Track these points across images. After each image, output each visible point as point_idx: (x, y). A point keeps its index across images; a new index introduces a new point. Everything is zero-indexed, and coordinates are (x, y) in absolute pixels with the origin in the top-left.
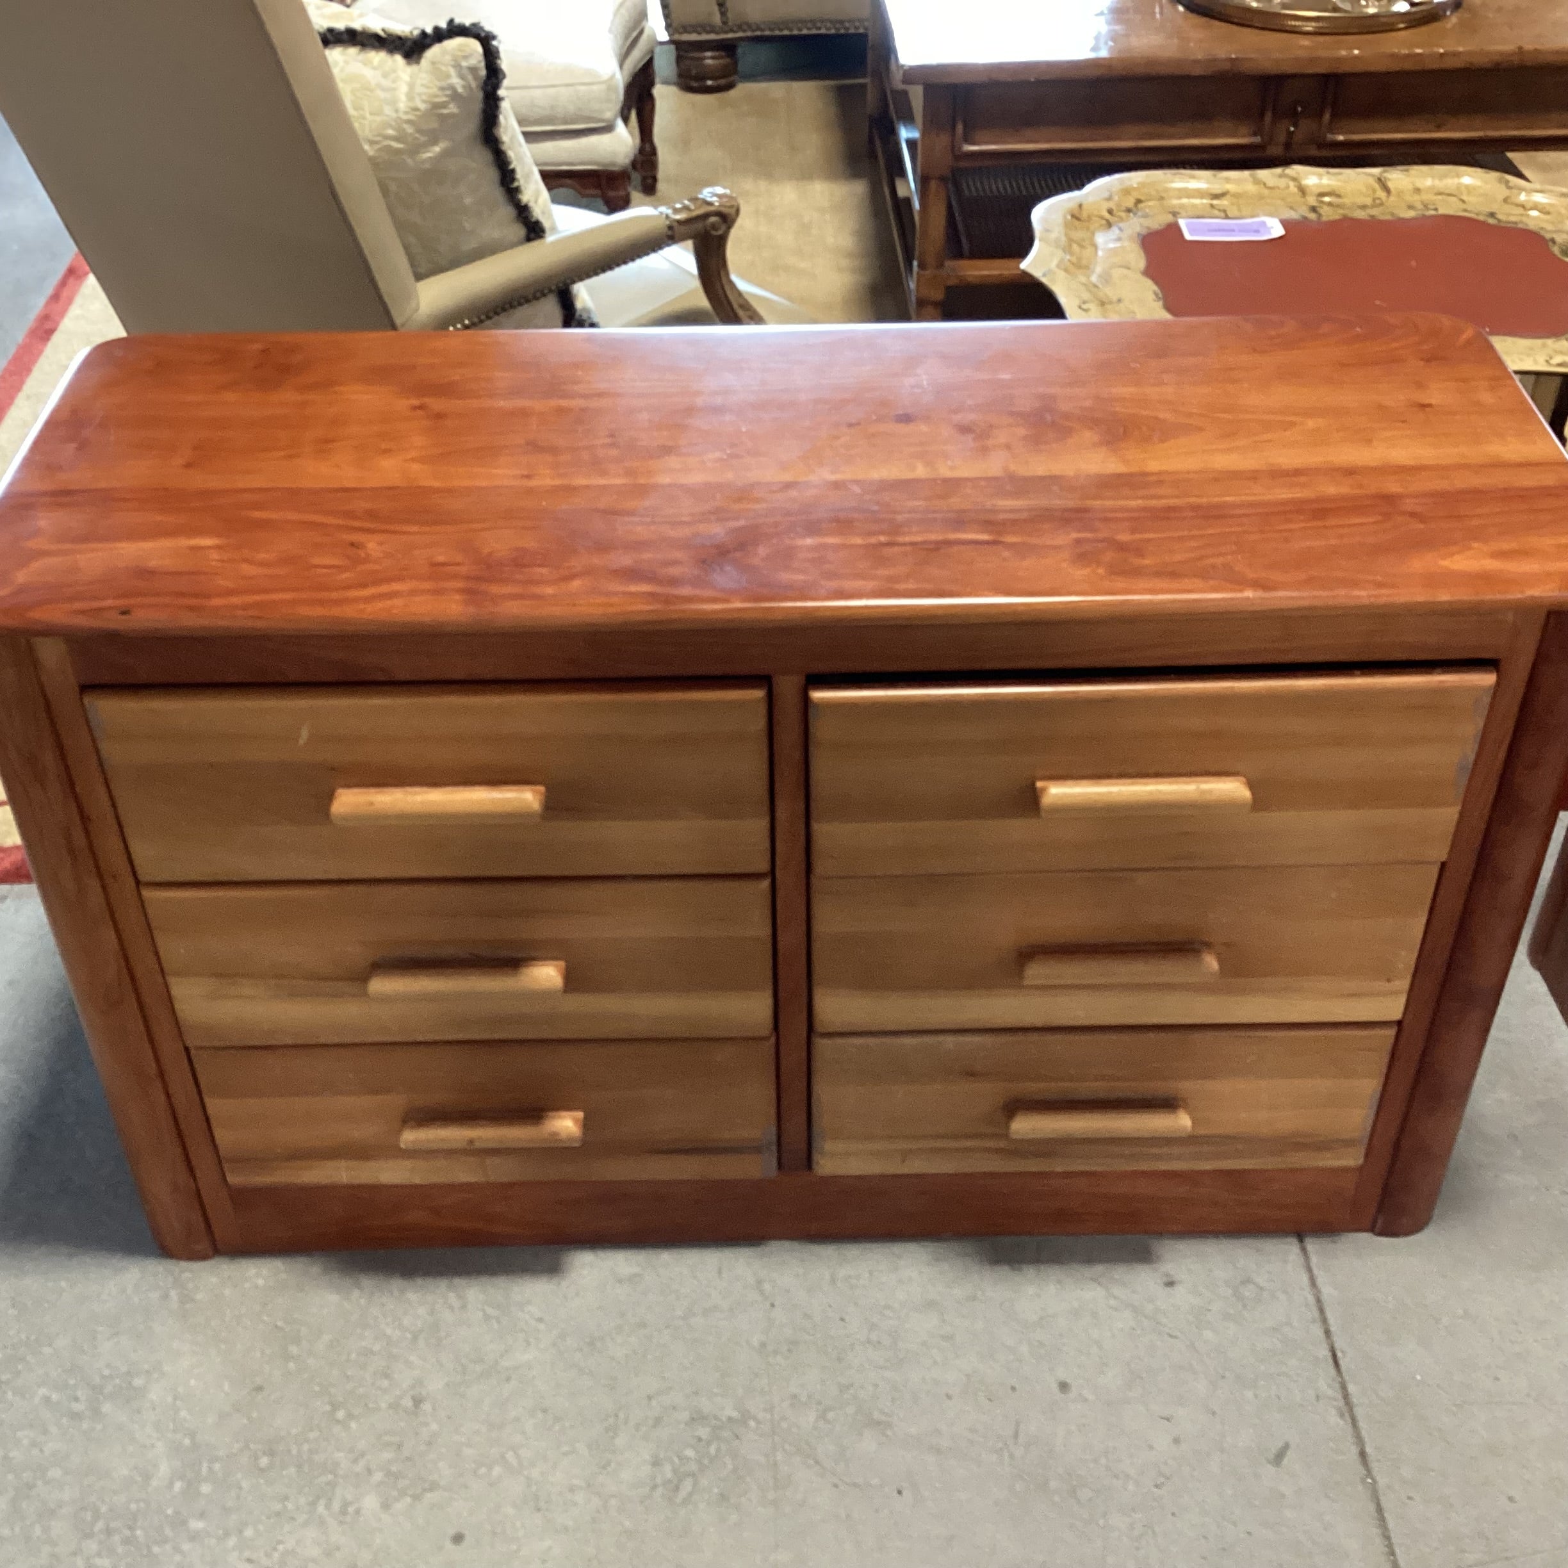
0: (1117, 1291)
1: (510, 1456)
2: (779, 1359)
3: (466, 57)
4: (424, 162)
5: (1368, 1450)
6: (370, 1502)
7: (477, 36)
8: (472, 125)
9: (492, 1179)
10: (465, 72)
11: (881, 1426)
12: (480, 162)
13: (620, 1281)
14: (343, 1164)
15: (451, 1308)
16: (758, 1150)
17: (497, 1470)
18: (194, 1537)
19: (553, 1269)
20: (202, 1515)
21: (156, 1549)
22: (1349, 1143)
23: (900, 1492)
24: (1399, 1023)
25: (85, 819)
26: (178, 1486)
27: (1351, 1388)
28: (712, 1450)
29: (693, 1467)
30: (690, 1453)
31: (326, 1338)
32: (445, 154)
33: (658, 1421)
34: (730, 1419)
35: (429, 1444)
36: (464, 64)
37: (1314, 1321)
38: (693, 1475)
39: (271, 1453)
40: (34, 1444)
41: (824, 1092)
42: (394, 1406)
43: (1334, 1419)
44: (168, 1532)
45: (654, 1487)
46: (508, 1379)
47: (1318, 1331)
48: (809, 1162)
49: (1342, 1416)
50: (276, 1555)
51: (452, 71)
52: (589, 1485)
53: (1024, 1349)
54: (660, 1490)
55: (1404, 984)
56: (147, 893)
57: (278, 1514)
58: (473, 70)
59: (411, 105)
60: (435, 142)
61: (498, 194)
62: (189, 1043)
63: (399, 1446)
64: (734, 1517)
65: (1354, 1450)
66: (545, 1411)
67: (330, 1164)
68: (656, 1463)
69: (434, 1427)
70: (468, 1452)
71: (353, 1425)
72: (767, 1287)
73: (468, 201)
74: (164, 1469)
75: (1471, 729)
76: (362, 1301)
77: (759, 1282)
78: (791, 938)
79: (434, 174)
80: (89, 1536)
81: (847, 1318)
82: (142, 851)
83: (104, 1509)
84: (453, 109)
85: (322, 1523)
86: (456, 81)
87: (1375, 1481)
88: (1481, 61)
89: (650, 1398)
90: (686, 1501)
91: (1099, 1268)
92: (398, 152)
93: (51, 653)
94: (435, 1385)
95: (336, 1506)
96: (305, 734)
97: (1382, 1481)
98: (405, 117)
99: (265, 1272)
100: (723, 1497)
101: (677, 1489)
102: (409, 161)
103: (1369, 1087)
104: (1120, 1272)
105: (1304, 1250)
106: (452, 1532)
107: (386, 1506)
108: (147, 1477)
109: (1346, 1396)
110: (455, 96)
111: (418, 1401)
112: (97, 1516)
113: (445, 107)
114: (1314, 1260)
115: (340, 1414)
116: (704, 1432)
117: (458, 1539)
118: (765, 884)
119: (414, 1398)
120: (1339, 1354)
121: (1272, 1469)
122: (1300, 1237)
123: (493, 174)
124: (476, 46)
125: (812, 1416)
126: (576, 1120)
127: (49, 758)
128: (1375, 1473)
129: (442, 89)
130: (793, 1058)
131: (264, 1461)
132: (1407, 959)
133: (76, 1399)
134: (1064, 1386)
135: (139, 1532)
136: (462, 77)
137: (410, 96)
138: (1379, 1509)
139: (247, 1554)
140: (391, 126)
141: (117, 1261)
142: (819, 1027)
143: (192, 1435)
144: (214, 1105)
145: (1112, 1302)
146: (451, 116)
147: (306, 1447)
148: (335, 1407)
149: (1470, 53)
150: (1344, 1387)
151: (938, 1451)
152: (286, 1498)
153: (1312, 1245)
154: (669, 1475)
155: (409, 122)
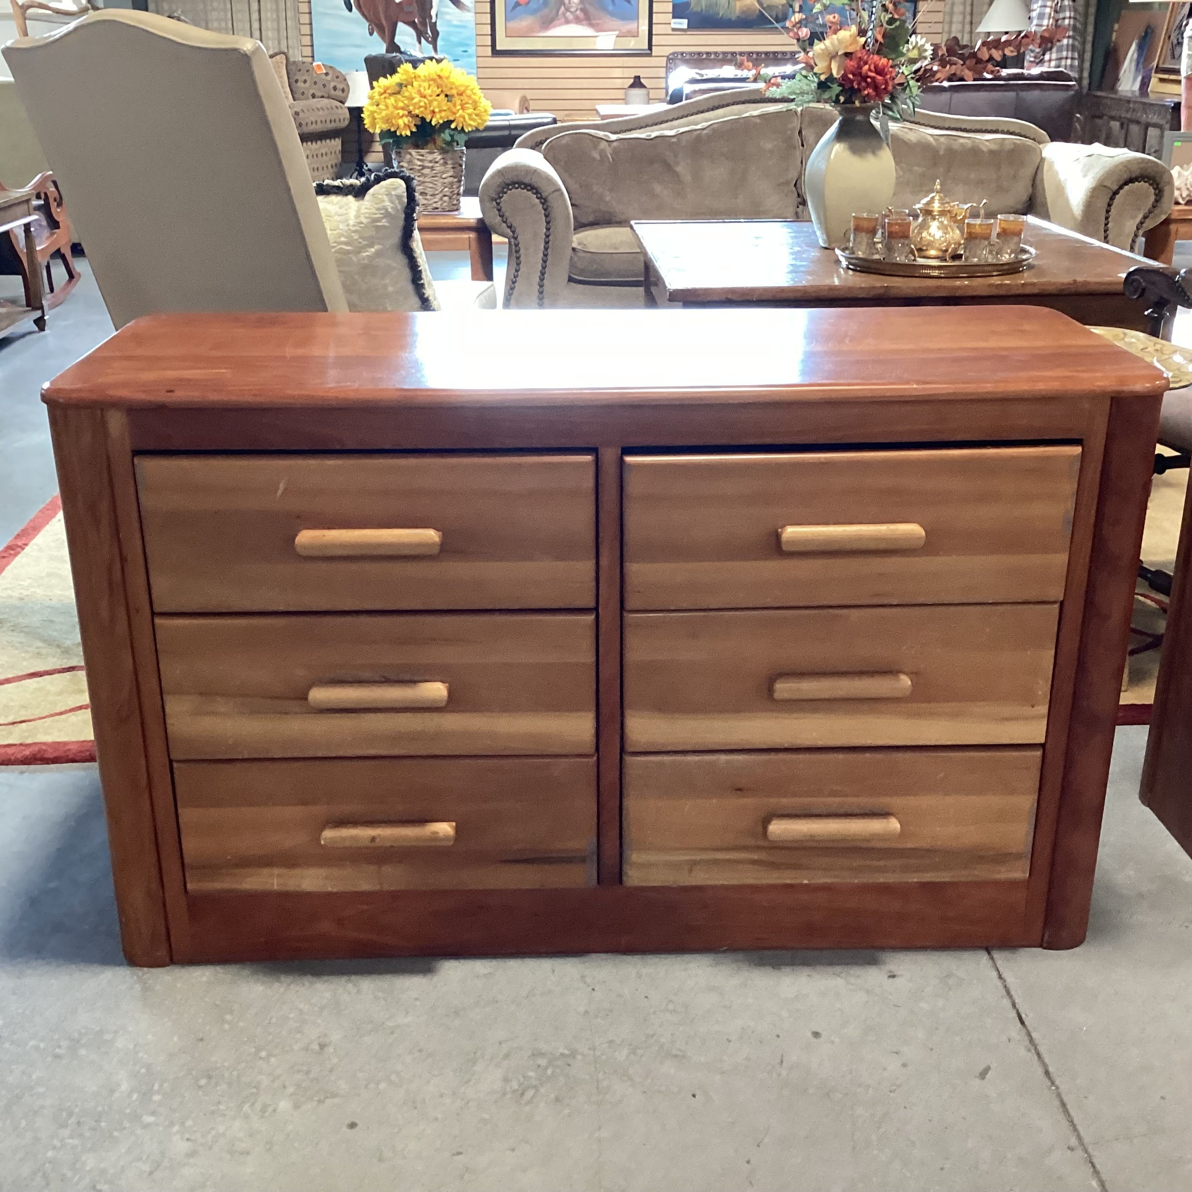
0: (853, 980)
1: (393, 1077)
2: (599, 1020)
3: (395, 189)
4: (364, 259)
5: (1051, 1069)
6: (284, 1105)
7: (402, 178)
8: (396, 237)
9: (386, 887)
10: (394, 198)
11: (680, 1058)
12: (399, 262)
13: (477, 977)
14: (276, 871)
15: (349, 993)
16: (583, 860)
17: (383, 1086)
18: (146, 1126)
19: (428, 970)
20: (153, 1113)
21: (116, 1134)
22: (1019, 856)
23: (694, 1096)
24: (1043, 746)
25: (123, 559)
26: (135, 1096)
27: (1034, 1035)
28: (549, 1072)
29: (534, 1082)
30: (531, 1074)
31: (253, 1010)
32: (378, 254)
33: (507, 1056)
34: (562, 1055)
35: (331, 1071)
36: (393, 193)
37: (1002, 997)
38: (535, 1087)
39: (210, 1077)
40: (23, 1073)
41: (630, 803)
42: (306, 1049)
43: (1023, 1052)
44: (127, 1124)
45: (504, 1094)
46: (392, 1033)
47: (1007, 1003)
48: (621, 881)
49: (1029, 1050)
50: (210, 1137)
51: (385, 198)
52: (454, 1094)
53: (785, 1014)
54: (509, 1096)
55: (1043, 709)
56: (158, 621)
57: (213, 1113)
58: (399, 197)
59: (358, 220)
60: (371, 245)
61: (410, 287)
62: (172, 757)
63: (308, 1072)
64: (566, 1111)
65: (1040, 1071)
66: (420, 1051)
67: (266, 871)
68: (506, 1080)
69: (335, 1060)
70: (360, 1075)
71: (273, 1060)
72: (589, 980)
73: (390, 289)
74: (124, 1087)
75: (1069, 487)
76: (282, 990)
77: (583, 977)
78: (609, 669)
79: (368, 269)
80: (64, 1126)
81: (649, 997)
82: (160, 584)
83: (77, 1110)
84: (384, 222)
85: (247, 1117)
86: (387, 204)
87: (1057, 1088)
88: (1051, 289)
89: (500, 1043)
90: (530, 1102)
91: (838, 969)
92: (348, 252)
93: (116, 423)
94: (335, 1037)
95: (258, 1106)
96: (282, 486)
97: (1063, 1088)
98: (354, 229)
99: (207, 973)
100: (557, 1100)
101: (522, 1094)
102: (354, 258)
103: (1027, 802)
104: (856, 971)
105: (992, 958)
106: (348, 1121)
107: (297, 1107)
108: (112, 1091)
109: (1031, 1040)
110: (387, 215)
111: (322, 1046)
112: (70, 1114)
113: (379, 221)
114: (999, 963)
115: (263, 1054)
116: (543, 1062)
117: (353, 1125)
118: (591, 618)
119: (320, 1045)
120: (1023, 1016)
121: (978, 1081)
122: (988, 950)
123: (407, 274)
124: (402, 183)
125: (625, 1052)
126: (451, 826)
127: (104, 507)
128: (1057, 1083)
129: (378, 209)
130: (610, 776)
131: (203, 1082)
132: (1043, 688)
133: (59, 1047)
134: (816, 1035)
135: (103, 1124)
136: (392, 202)
137: (357, 216)
138: (1063, 1105)
139: (187, 1136)
140: (343, 235)
141: (97, 968)
142: (629, 748)
143: (148, 1067)
144: (187, 815)
145: (851, 987)
146: (383, 227)
147: (235, 1073)
148: (259, 1049)
149: (1043, 284)
150: (1029, 1034)
151: (722, 1072)
152: (219, 1103)
153: (996, 955)
154: (516, 1087)
155: (355, 231)
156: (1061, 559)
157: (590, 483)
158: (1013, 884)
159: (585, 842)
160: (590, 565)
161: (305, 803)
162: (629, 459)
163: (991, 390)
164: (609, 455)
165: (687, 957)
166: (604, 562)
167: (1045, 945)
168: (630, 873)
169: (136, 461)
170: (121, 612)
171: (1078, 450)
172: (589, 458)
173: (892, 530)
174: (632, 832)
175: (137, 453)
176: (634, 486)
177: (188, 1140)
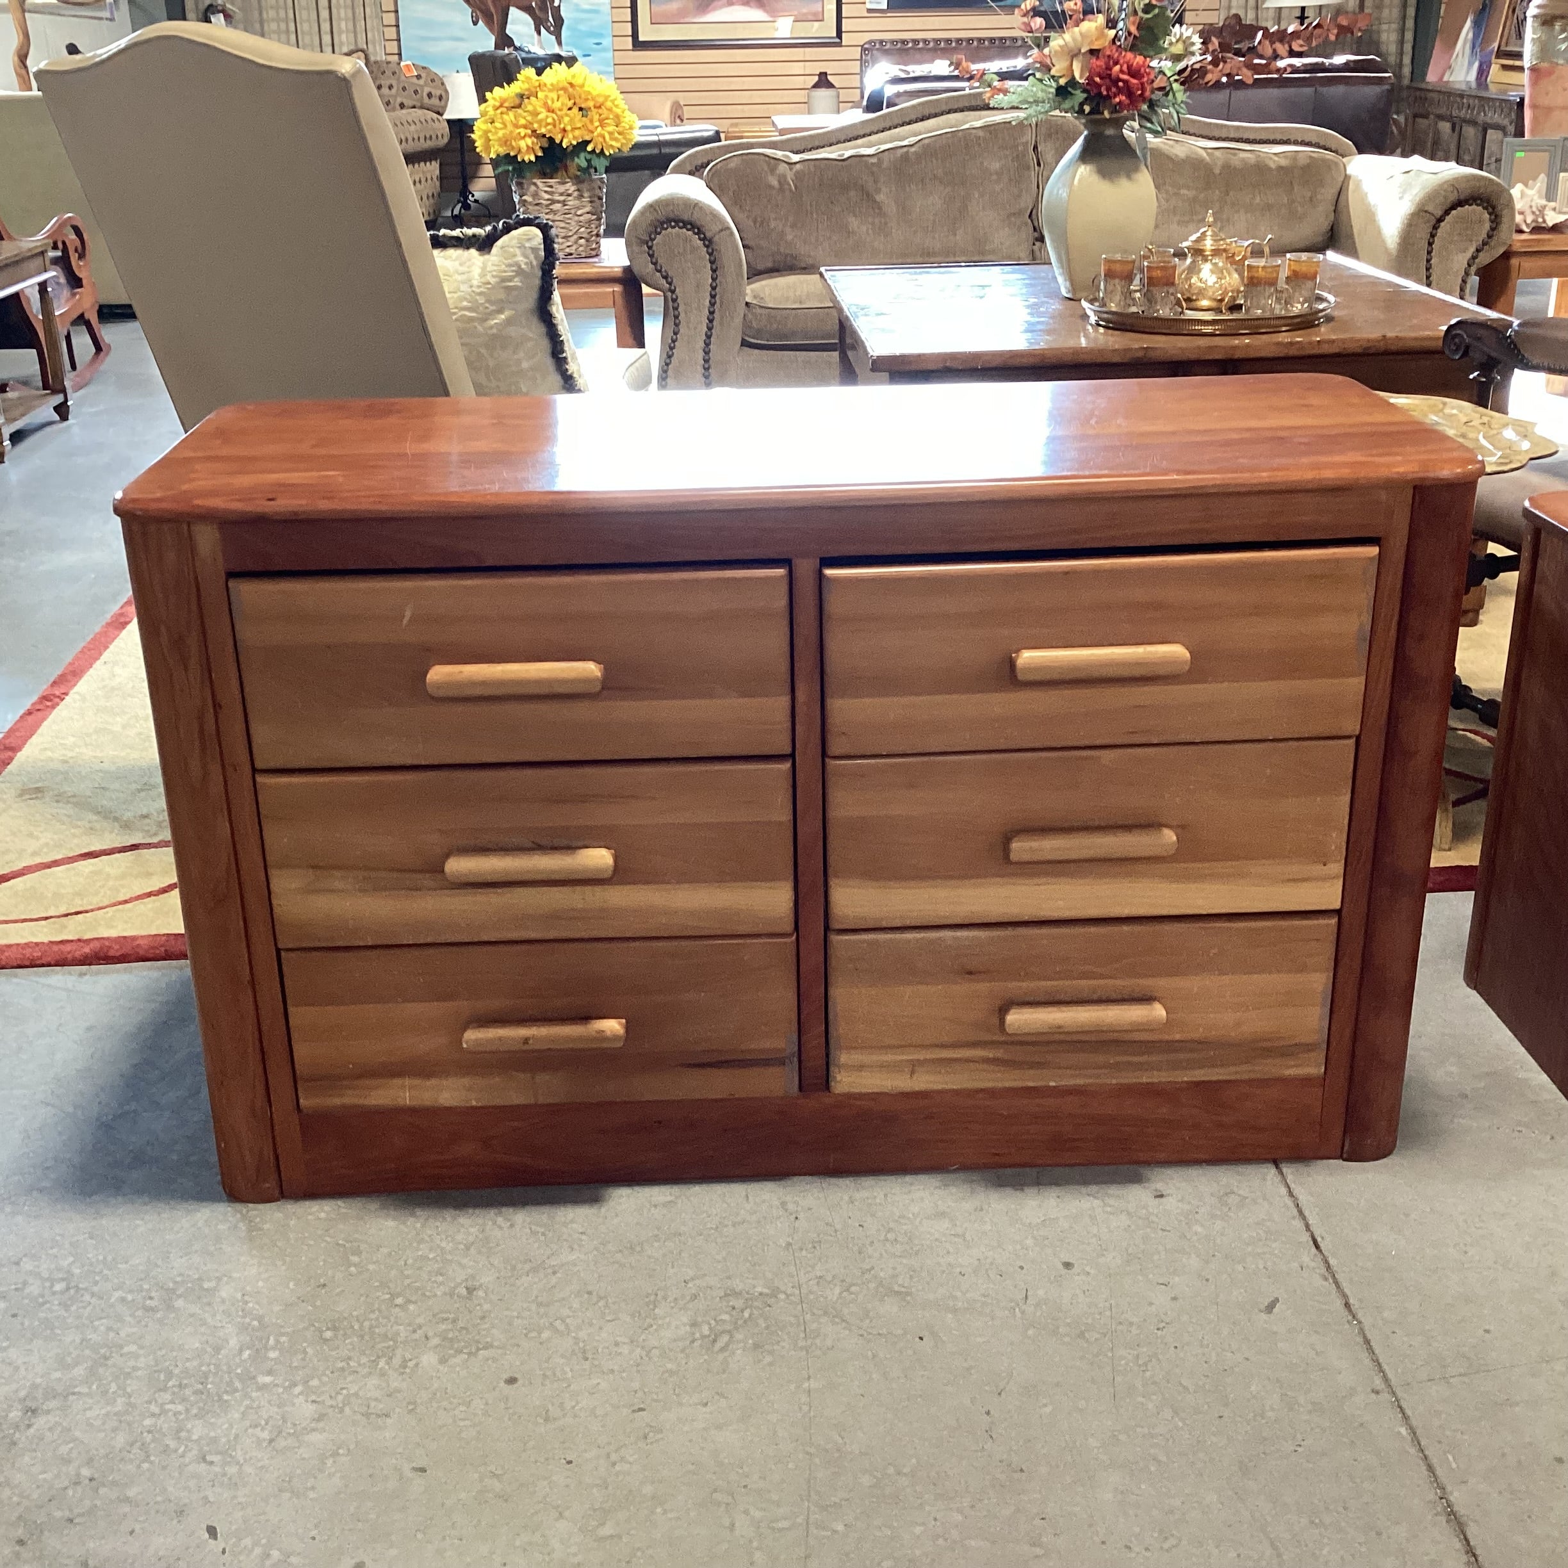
0: (1111, 1201)
1: (558, 1323)
2: (804, 1253)
3: (529, 240)
4: (491, 327)
5: (1351, 1301)
6: (429, 1359)
7: (538, 226)
8: (531, 299)
9: (541, 1101)
10: (529, 251)
11: (903, 1295)
12: (535, 331)
13: (655, 1206)
14: (407, 1081)
15: (500, 1228)
16: (781, 1062)
17: (546, 1335)
18: (262, 1388)
19: (595, 1200)
20: (270, 1373)
21: (226, 1397)
22: (1309, 1048)
23: (921, 1338)
24: (1338, 912)
25: (217, 706)
26: (246, 1354)
27: (1332, 1261)
28: (746, 1314)
29: (728, 1327)
30: (726, 1317)
31: (385, 1251)
32: (509, 322)
33: (695, 1297)
34: (761, 1294)
35: (483, 1318)
36: (527, 245)
37: (1294, 1218)
38: (729, 1332)
39: (335, 1329)
40: (109, 1329)
41: (839, 993)
42: (452, 1293)
43: (1319, 1282)
44: (238, 1384)
45: (693, 1342)
46: (554, 1273)
47: (1298, 1224)
48: (827, 1087)
49: (1326, 1279)
50: (340, 1398)
51: (518, 251)
52: (632, 1342)
53: (1029, 1242)
54: (699, 1342)
55: (1337, 868)
56: (260, 779)
57: (343, 1369)
58: (534, 250)
59: (483, 280)
60: (500, 311)
61: (549, 362)
62: (280, 946)
63: (454, 1321)
64: (768, 1359)
65: (1339, 1303)
66: (590, 1293)
67: (397, 1082)
68: (694, 1324)
69: (486, 1307)
70: (517, 1322)
71: (411, 1307)
72: (791, 1207)
73: (525, 365)
74: (233, 1342)
75: (1363, 597)
76: (418, 1225)
77: (783, 1204)
78: (810, 827)
79: (498, 340)
80: (164, 1389)
81: (865, 1224)
82: (262, 733)
83: (176, 1371)
84: (517, 282)
85: (383, 1374)
86: (520, 258)
87: (1360, 1322)
88: (1353, 347)
89: (686, 1282)
90: (722, 1349)
91: (1094, 1188)
92: (471, 319)
93: (207, 539)
94: (487, 1279)
95: (397, 1361)
96: (408, 614)
97: (1367, 1322)
98: (478, 290)
99: (326, 1208)
100: (756, 1346)
101: (715, 1341)
102: (480, 328)
103: (1319, 981)
104: (1113, 1190)
105: (1281, 1173)
106: (506, 1376)
107: (443, 1361)
108: (217, 1349)
109: (1328, 1267)
110: (520, 272)
111: (470, 1290)
112: (170, 1375)
113: (510, 281)
114: (1290, 1178)
115: (399, 1301)
116: (739, 1303)
117: (512, 1381)
118: (786, 766)
119: (467, 1288)
120: (1319, 1239)
121: (1264, 1316)
122: (1276, 1163)
123: (545, 344)
124: (537, 232)
125: (837, 1291)
126: (620, 1024)
127: (193, 642)
128: (1360, 1316)
129: (510, 265)
130: (813, 959)
131: (328, 1334)
132: (1337, 840)
133: (151, 1298)
134: (1068, 1265)
135: (209, 1386)
136: (526, 257)
137: (482, 275)
138: (1367, 1342)
139: (314, 1397)
140: (465, 299)
141: (192, 1205)
142: (835, 925)
143: (260, 1319)
144: (299, 1015)
145: (1109, 1209)
146: (515, 288)
147: (367, 1324)
148: (393, 1296)
149: (1343, 341)
150: (1326, 1262)
151: (955, 1311)
152: (350, 1358)
153: (1288, 1169)
154: (707, 1332)
155: (480, 294)
156: (1355, 684)
157: (782, 602)
158: (1306, 1081)
159: (782, 1040)
160: (784, 701)
161: (440, 998)
162: (829, 572)
163: (1267, 480)
164: (805, 567)
165: (908, 1178)
166: (801, 696)
167: (1345, 1156)
168: (839, 1078)
169: (230, 584)
170: (215, 768)
171: (1374, 551)
172: (781, 572)
173: (1150, 652)
174: (841, 1029)
175: (231, 575)
176: (836, 605)
177: (314, 1401)
